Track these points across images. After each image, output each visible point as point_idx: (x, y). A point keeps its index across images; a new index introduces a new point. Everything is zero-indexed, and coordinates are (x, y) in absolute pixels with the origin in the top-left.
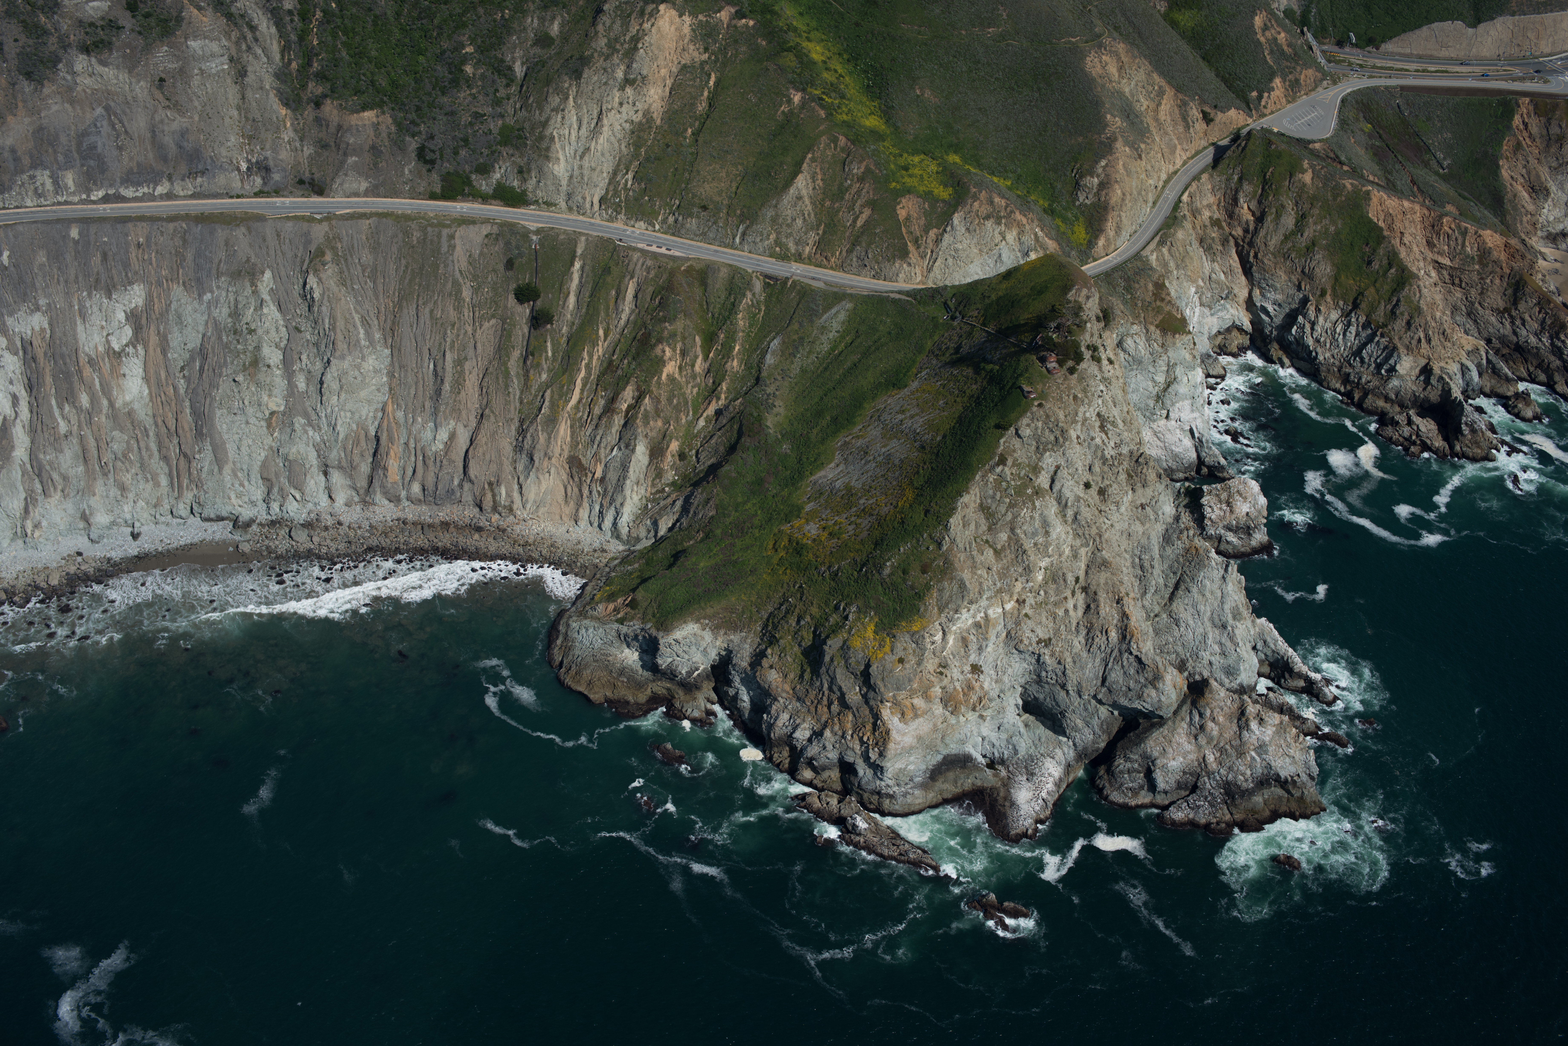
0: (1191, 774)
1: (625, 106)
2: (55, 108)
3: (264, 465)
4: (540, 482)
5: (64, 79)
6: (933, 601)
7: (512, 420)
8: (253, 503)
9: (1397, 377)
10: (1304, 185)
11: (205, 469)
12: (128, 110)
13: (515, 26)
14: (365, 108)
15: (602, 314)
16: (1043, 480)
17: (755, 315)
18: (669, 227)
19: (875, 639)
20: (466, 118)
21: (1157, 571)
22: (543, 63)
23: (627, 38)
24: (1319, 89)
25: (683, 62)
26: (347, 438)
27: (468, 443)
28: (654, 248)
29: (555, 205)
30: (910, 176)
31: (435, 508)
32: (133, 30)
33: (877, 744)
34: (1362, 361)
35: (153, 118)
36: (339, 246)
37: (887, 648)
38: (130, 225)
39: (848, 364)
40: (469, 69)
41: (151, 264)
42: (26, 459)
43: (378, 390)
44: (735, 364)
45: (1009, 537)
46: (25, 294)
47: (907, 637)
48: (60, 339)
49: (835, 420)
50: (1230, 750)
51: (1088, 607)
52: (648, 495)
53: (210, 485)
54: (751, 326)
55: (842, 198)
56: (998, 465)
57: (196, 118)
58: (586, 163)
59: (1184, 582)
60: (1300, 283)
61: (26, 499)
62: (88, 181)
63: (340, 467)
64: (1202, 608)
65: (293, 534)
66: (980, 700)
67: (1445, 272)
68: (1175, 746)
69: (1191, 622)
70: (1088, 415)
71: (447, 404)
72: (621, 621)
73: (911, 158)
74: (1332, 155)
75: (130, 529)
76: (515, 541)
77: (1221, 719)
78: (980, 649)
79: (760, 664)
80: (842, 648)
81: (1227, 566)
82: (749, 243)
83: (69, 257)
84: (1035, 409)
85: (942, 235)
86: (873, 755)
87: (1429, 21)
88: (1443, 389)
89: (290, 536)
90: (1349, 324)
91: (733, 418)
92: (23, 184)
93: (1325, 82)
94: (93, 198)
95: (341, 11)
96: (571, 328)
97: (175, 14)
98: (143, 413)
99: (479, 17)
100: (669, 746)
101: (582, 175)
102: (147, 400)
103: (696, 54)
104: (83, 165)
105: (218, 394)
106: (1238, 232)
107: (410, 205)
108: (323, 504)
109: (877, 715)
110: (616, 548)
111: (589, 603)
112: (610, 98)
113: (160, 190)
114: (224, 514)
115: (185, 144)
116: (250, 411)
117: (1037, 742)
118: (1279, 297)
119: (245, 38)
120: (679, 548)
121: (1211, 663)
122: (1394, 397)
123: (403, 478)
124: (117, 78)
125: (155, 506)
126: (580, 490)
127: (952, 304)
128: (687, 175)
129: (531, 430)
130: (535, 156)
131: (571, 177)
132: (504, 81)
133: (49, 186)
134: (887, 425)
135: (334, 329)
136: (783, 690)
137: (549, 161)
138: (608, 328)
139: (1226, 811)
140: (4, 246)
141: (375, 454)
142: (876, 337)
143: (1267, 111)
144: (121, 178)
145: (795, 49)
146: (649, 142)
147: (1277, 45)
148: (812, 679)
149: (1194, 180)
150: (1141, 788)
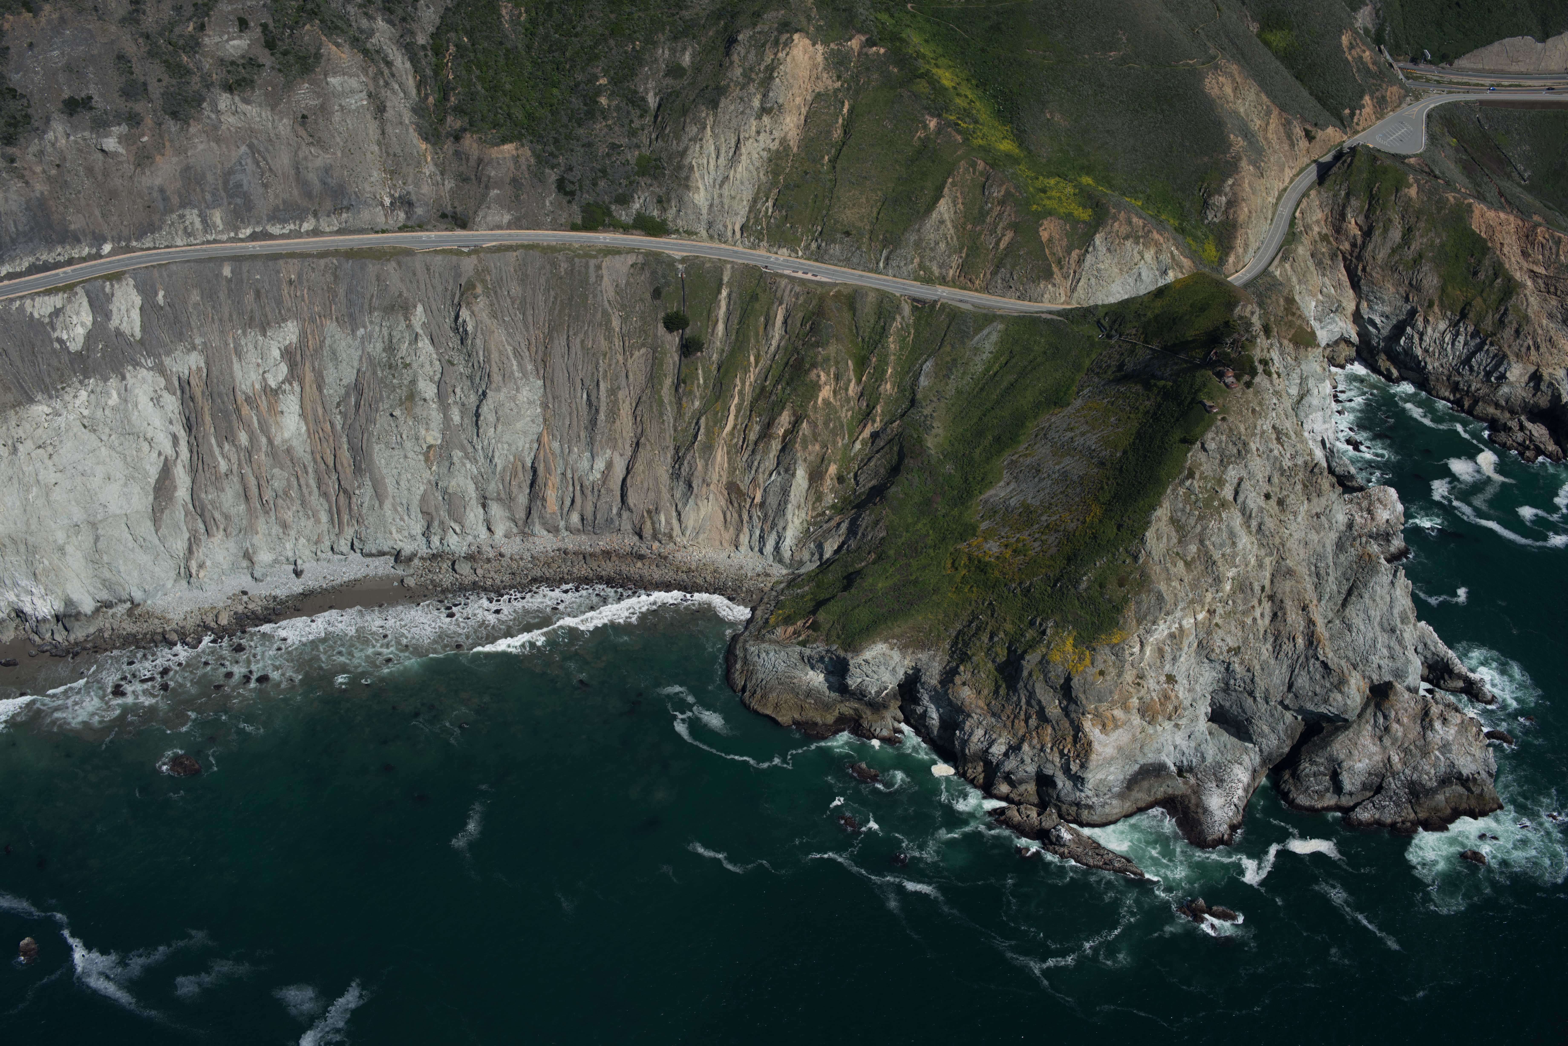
0: (1376, 775)
1: (762, 134)
2: (201, 147)
3: (424, 498)
4: (699, 509)
5: (209, 117)
6: (1131, 614)
7: (668, 447)
8: (413, 538)
9: (1507, 384)
10: (1410, 199)
11: (366, 505)
12: (271, 148)
13: (647, 57)
14: (504, 140)
15: (752, 340)
16: (1227, 493)
17: (904, 339)
18: (812, 254)
19: (1074, 653)
20: (603, 150)
21: (1331, 579)
22: (678, 94)
23: (762, 68)
24: (1404, 105)
25: (817, 90)
26: (504, 469)
27: (624, 472)
28: (800, 275)
29: (696, 234)
30: (1049, 198)
31: (595, 537)
32: (273, 68)
33: (1078, 756)
34: (1471, 369)
35: (296, 154)
36: (488, 278)
37: (1087, 661)
38: (281, 262)
39: (1005, 384)
40: (603, 101)
41: (303, 300)
42: (188, 499)
43: (533, 421)
44: (888, 387)
45: (1198, 549)
46: (181, 334)
47: (1107, 650)
48: (217, 378)
49: (997, 439)
50: (1414, 751)
51: (1275, 616)
52: (809, 518)
53: (371, 520)
54: (901, 349)
55: (984, 221)
56: (1188, 479)
57: (339, 154)
58: (726, 192)
59: (1357, 588)
60: (1407, 296)
61: (189, 539)
62: (236, 219)
63: (499, 499)
64: (1372, 613)
65: (456, 567)
66: (1176, 709)
67: (1540, 281)
68: (1360, 748)
69: (1362, 627)
70: (1265, 427)
71: (603, 433)
72: (803, 644)
73: (1046, 181)
74: (1427, 170)
75: (292, 567)
76: (678, 568)
77: (1405, 720)
78: (1174, 659)
79: (952, 681)
80: (1040, 662)
81: (1396, 571)
82: (893, 268)
83: (222, 296)
84: (1219, 423)
85: (1084, 255)
86: (1074, 767)
87: (1500, 36)
88: (1553, 394)
89: (454, 569)
90: (1458, 334)
91: (891, 440)
92: (173, 223)
93: (1408, 99)
94: (241, 236)
95: (473, 45)
96: (721, 355)
97: (313, 51)
98: (301, 449)
99: (611, 49)
100: (864, 765)
101: (722, 203)
102: (305, 436)
103: (829, 82)
104: (230, 204)
105: (375, 429)
106: (1346, 246)
107: (554, 236)
108: (482, 537)
109: (1078, 727)
110: (779, 572)
111: (764, 627)
112: (747, 127)
113: (306, 226)
114: (386, 549)
115: (330, 180)
116: (408, 445)
117: (1222, 749)
118: (1387, 309)
119: (382, 73)
120: (851, 570)
121: (1379, 667)
122: (1504, 403)
123: (561, 508)
124: (260, 115)
125: (316, 543)
126: (740, 516)
127: (1106, 322)
128: (827, 201)
129: (688, 458)
130: (675, 186)
131: (711, 206)
132: (638, 112)
133: (198, 224)
134: (1056, 443)
135: (489, 361)
136: (977, 706)
137: (689, 190)
138: (759, 354)
139: (1411, 811)
140: (158, 285)
141: (532, 485)
142: (1031, 357)
143: (1360, 128)
144: (268, 215)
145: (926, 75)
146: (787, 170)
147: (1362, 63)
148: (1008, 694)
149: (1303, 196)
150: (1327, 790)
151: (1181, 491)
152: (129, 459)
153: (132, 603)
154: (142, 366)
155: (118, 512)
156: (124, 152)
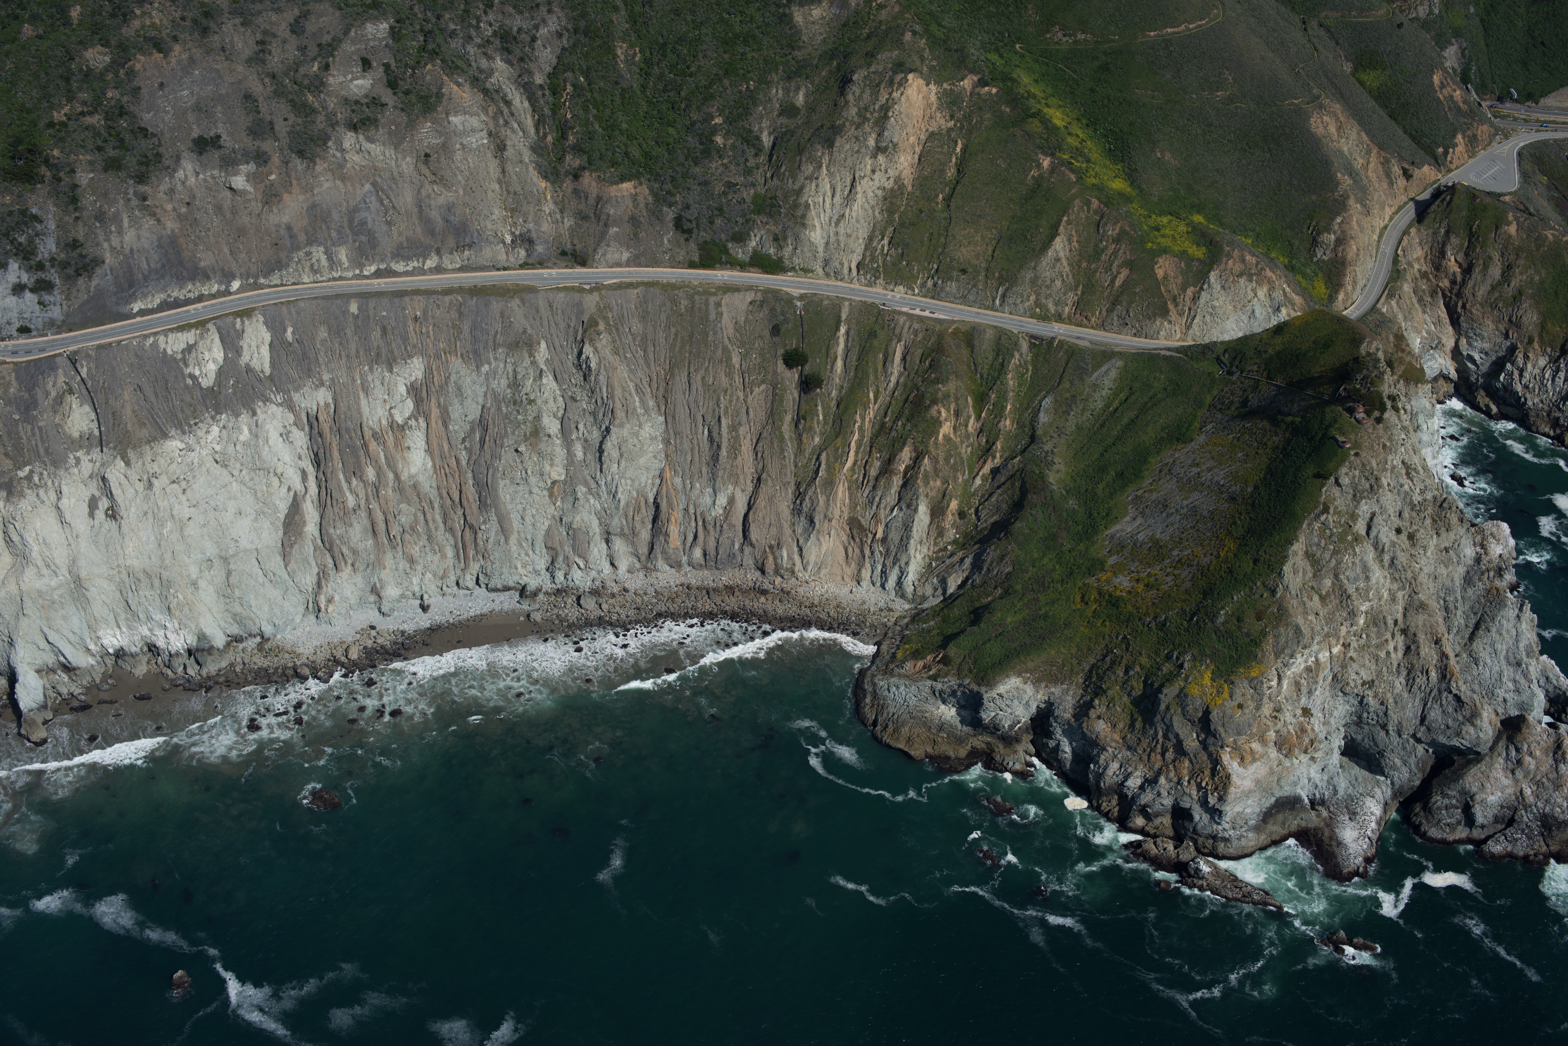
0: (1508, 808)
1: (878, 173)
2: (326, 185)
3: (548, 533)
4: (820, 544)
5: (334, 156)
6: (1269, 648)
7: (789, 483)
8: (537, 572)
10: (1510, 236)
11: (491, 540)
12: (394, 186)
13: (761, 96)
14: (623, 179)
15: (872, 377)
16: (1360, 527)
17: (1023, 375)
18: (928, 291)
19: (1212, 686)
20: (719, 188)
21: (1459, 613)
22: (793, 133)
23: (877, 108)
24: (1494, 144)
25: (931, 129)
26: (627, 505)
27: (746, 508)
28: (917, 312)
29: (812, 271)
30: (1163, 236)
31: (717, 572)
32: (395, 107)
33: (1216, 789)
35: (419, 193)
36: (610, 315)
37: (1226, 695)
38: (407, 299)
39: (1125, 421)
40: (719, 140)
41: (429, 337)
42: (317, 534)
43: (655, 457)
44: (1007, 424)
45: (1333, 583)
46: (310, 370)
47: (1246, 683)
48: (345, 413)
49: (1120, 475)
50: (1546, 784)
51: (1408, 649)
52: (931, 553)
53: (496, 555)
54: (1020, 385)
55: (1099, 259)
56: (1322, 513)
57: (461, 192)
58: (842, 230)
59: (1485, 622)
60: (1507, 332)
61: (318, 574)
62: (361, 256)
63: (622, 535)
64: (1499, 646)
65: (582, 602)
66: (1312, 742)
68: (1492, 781)
69: (1488, 661)
70: (1395, 462)
71: (725, 469)
72: (934, 678)
73: (1159, 219)
74: (1522, 207)
75: (419, 602)
76: (801, 603)
77: (1538, 753)
78: (1310, 693)
79: (1087, 715)
80: (1178, 696)
81: (1522, 606)
82: (1009, 305)
83: (349, 332)
85: (1199, 293)
86: (1212, 800)
89: (579, 604)
90: (1558, 370)
91: (1012, 476)
92: (300, 260)
93: (1498, 137)
94: (366, 273)
95: (589, 84)
96: (840, 391)
97: (435, 90)
98: (428, 485)
99: (725, 89)
100: (999, 799)
101: (838, 241)
102: (431, 472)
103: (942, 121)
104: (355, 241)
105: (501, 465)
106: (1445, 283)
107: (673, 273)
108: (606, 572)
109: (1217, 760)
110: (902, 607)
111: (892, 662)
112: (862, 166)
113: (430, 264)
114: (511, 584)
115: (452, 218)
116: (533, 480)
117: (1354, 782)
118: (1486, 346)
119: (502, 113)
120: (977, 605)
121: (1505, 700)
123: (684, 543)
124: (384, 154)
125: (442, 578)
126: (862, 551)
127: (1225, 359)
128: (942, 239)
129: (809, 493)
130: (791, 224)
131: (827, 243)
132: (753, 151)
133: (324, 262)
134: (1182, 478)
135: (613, 397)
136: (1112, 740)
137: (805, 228)
138: (878, 391)
139: (1543, 843)
140: (287, 322)
141: (655, 520)
142: (1151, 393)
143: (1453, 167)
144: (392, 253)
145: (1038, 114)
146: (902, 208)
147: (1454, 102)
148: (1144, 728)
149: (1404, 234)
150: (1459, 823)
151: (1317, 526)
152: (259, 495)
153: (262, 637)
154: (272, 402)
155: (249, 547)
156: (252, 190)
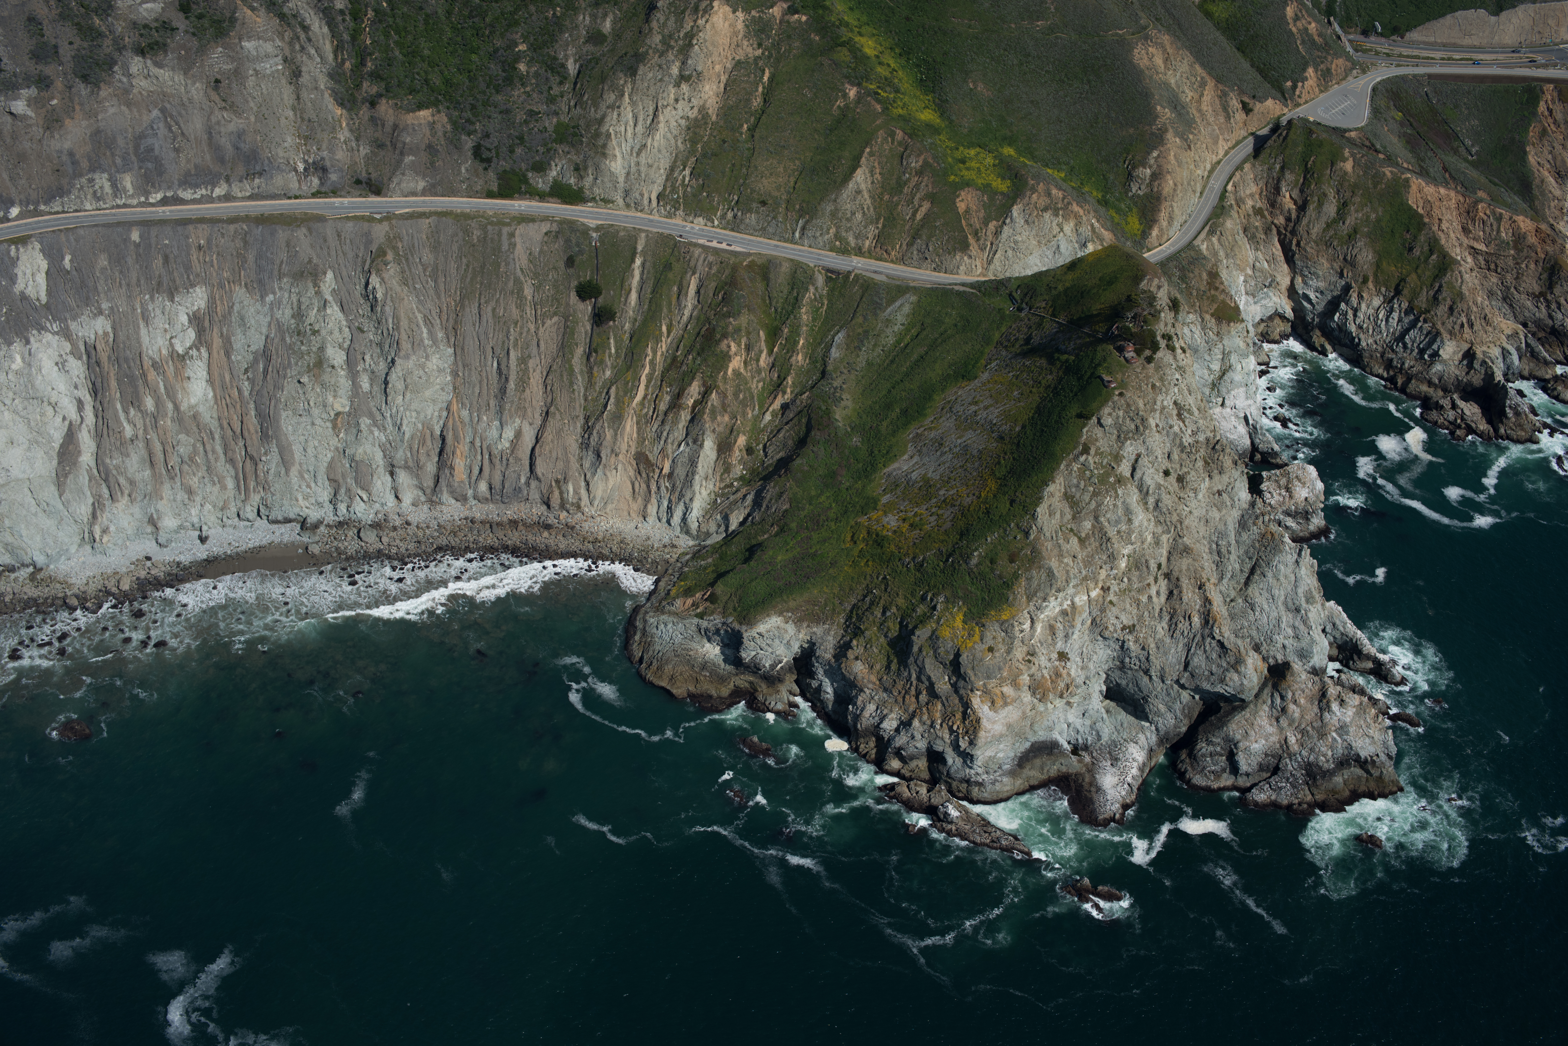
0: (1273, 756)
1: (681, 102)
2: (111, 111)
3: (331, 466)
4: (607, 479)
5: (120, 81)
6: (1022, 590)
7: (577, 417)
8: (320, 505)
9: (1440, 362)
10: (1346, 173)
11: (272, 472)
12: (183, 112)
13: (567, 23)
14: (420, 107)
15: (665, 310)
16: (1125, 469)
17: (818, 310)
18: (728, 223)
19: (964, 629)
20: (520, 116)
21: (1233, 557)
22: (597, 61)
23: (682, 35)
24: (1350, 78)
25: (737, 58)
26: (412, 437)
27: (534, 441)
28: (714, 244)
29: (613, 202)
30: (968, 169)
31: (502, 506)
32: (186, 32)
33: (967, 732)
34: (1405, 347)
35: (209, 119)
36: (400, 245)
37: (977, 638)
38: (190, 227)
39: (915, 357)
40: (522, 67)
41: (212, 266)
42: (93, 464)
44: (799, 358)
45: (1093, 525)
46: (88, 298)
47: (997, 626)
48: (124, 343)
49: (905, 412)
50: (1311, 732)
51: (1171, 593)
52: (717, 490)
53: (277, 487)
54: (814, 320)
55: (901, 192)
56: (1082, 454)
57: (253, 119)
58: (643, 160)
59: (1260, 567)
60: (1342, 271)
61: (93, 504)
62: (146, 184)
63: (406, 467)
64: (1276, 592)
65: (362, 534)
66: (1068, 687)
67: (1480, 258)
68: (1257, 728)
69: (1266, 607)
70: (1165, 403)
71: (512, 402)
72: (701, 616)
73: (967, 151)
74: (1368, 144)
75: (197, 533)
76: (584, 538)
77: (1302, 701)
78: (1067, 636)
79: (845, 656)
80: (930, 638)
81: (1300, 551)
82: (808, 238)
83: (130, 261)
84: (1116, 398)
85: (1001, 227)
86: (963, 744)
87: (1453, 10)
88: (1486, 373)
89: (359, 537)
90: (1392, 310)
91: (800, 412)
92: (82, 187)
93: (1355, 71)
94: (151, 200)
95: (392, 10)
96: (634, 324)
97: (228, 15)
98: (208, 415)
99: (531, 15)
100: (755, 739)
101: (639, 172)
102: (212, 403)
103: (750, 50)
104: (140, 168)
105: (283, 396)
106: (1280, 220)
107: (468, 203)
108: (390, 504)
109: (967, 703)
110: (686, 543)
111: (665, 599)
112: (665, 95)
113: (218, 192)
114: (292, 516)
115: (242, 145)
116: (316, 412)
117: (1119, 727)
118: (1322, 285)
119: (298, 38)
120: (754, 542)
121: (1284, 647)
122: (1437, 381)
123: (470, 477)
124: (172, 79)
125: (222, 510)
126: (648, 487)
127: (1017, 295)
128: (744, 170)
129: (597, 427)
130: (592, 153)
131: (628, 174)
132: (558, 79)
133: (108, 189)
134: (960, 416)
135: (398, 328)
136: (869, 681)
137: (606, 158)
138: (671, 324)
139: (1308, 792)
140: (65, 250)
141: (441, 453)
142: (942, 329)
143: (1301, 101)
144: (179, 180)
145: (849, 44)
146: (706, 139)
147: (1308, 34)
148: (899, 669)
149: (1237, 169)
150: (1224, 770)
151: (1076, 467)
152: (33, 424)
153: (35, 567)
154: (47, 330)
155: (21, 476)
156: (33, 115)
